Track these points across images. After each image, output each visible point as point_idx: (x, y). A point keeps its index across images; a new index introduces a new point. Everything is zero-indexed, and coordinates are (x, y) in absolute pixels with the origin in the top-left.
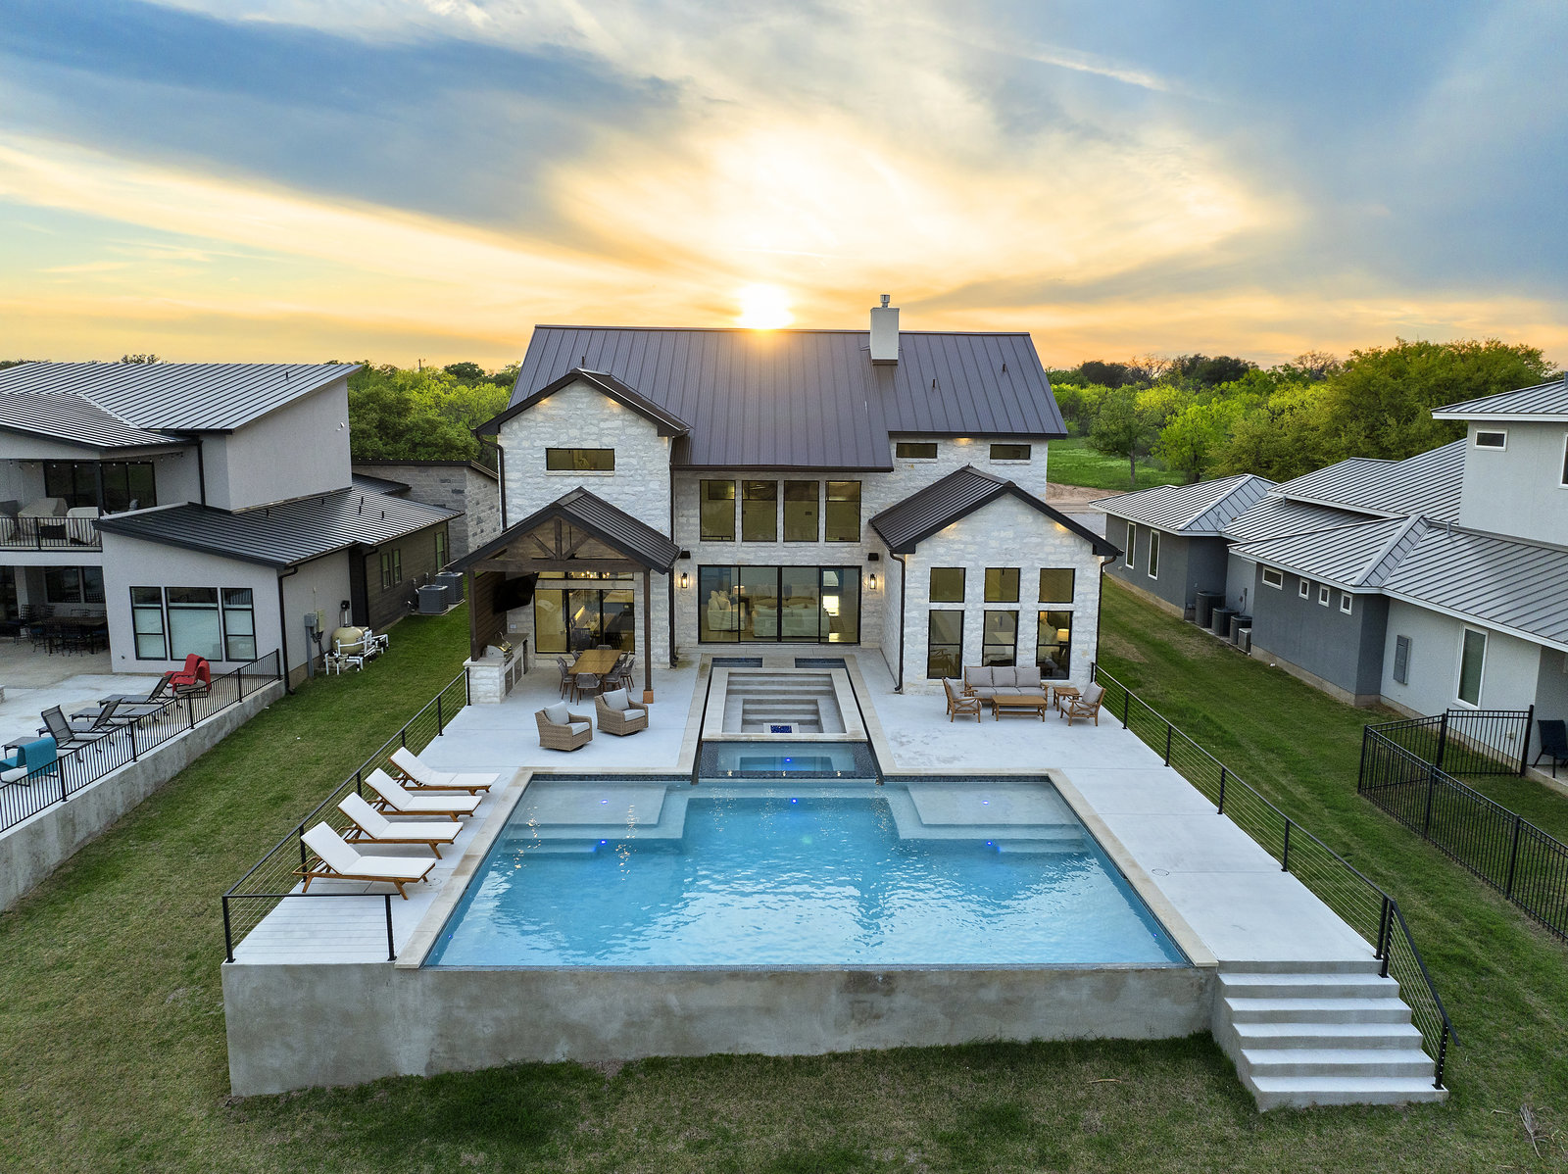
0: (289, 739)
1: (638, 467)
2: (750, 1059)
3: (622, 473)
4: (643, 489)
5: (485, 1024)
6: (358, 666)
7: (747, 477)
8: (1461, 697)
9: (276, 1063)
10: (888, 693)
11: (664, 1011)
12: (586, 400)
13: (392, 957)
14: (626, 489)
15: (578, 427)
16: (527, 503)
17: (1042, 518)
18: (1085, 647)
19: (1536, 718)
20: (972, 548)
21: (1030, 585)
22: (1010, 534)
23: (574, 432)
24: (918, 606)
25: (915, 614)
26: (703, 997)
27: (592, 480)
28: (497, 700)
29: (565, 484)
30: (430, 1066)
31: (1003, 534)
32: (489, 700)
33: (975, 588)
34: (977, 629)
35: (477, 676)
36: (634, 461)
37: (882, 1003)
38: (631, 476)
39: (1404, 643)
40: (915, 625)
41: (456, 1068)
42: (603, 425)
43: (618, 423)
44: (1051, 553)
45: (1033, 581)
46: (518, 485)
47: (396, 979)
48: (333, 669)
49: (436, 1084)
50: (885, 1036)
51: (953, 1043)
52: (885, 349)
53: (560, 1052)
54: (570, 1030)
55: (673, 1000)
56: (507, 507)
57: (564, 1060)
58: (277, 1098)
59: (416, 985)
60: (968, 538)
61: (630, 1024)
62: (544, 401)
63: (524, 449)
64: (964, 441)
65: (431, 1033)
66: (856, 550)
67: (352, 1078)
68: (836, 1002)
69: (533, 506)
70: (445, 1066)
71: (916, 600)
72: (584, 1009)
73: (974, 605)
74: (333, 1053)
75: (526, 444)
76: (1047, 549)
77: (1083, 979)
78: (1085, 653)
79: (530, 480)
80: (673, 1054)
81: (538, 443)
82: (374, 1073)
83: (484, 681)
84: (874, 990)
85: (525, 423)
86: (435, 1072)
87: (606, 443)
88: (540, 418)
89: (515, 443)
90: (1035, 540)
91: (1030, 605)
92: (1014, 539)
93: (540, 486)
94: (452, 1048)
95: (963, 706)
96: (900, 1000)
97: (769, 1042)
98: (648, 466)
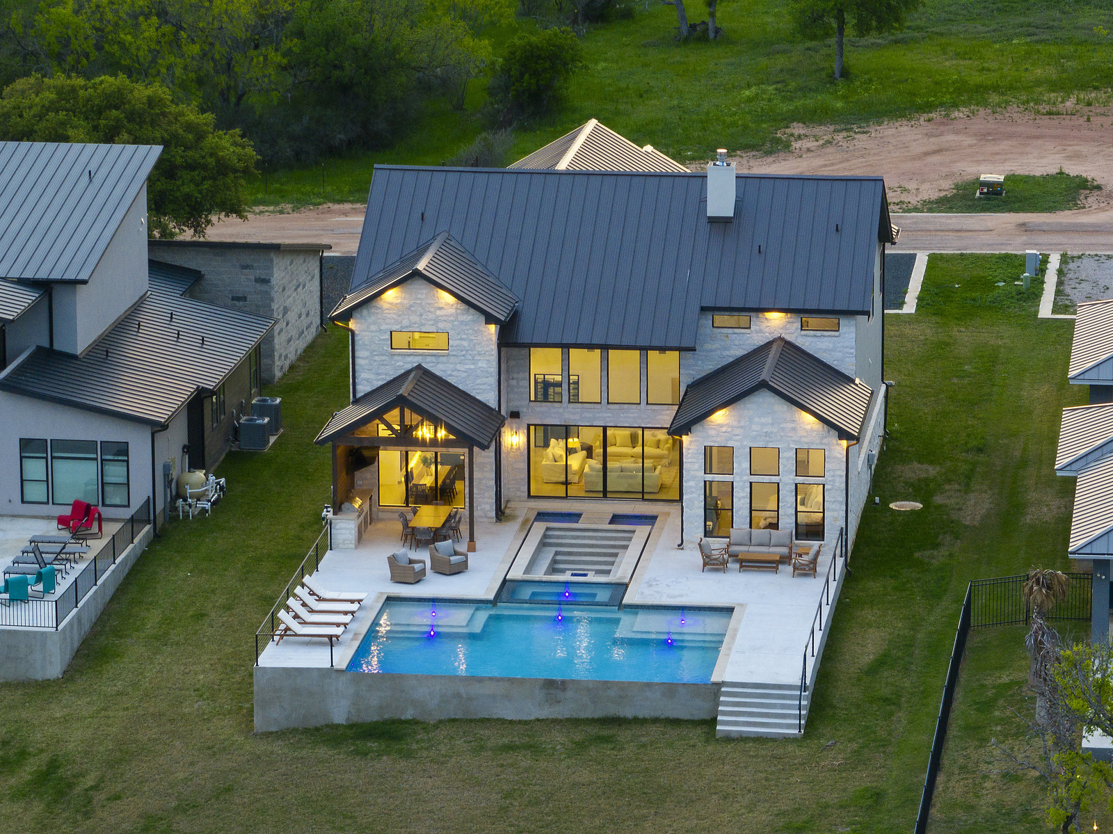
1: (469, 348)
2: (498, 719)
3: (455, 353)
4: (472, 367)
5: (374, 698)
6: (207, 511)
9: (276, 715)
10: (672, 549)
11: (458, 695)
12: (425, 291)
13: (332, 666)
14: (458, 367)
15: (418, 313)
16: (372, 377)
17: (795, 408)
18: (835, 514)
21: (788, 461)
22: (769, 420)
23: (415, 319)
24: (694, 478)
25: (692, 483)
26: (476, 689)
27: (429, 358)
28: (353, 546)
29: (406, 361)
30: (348, 719)
31: (763, 420)
32: (346, 546)
33: (741, 465)
34: (744, 497)
35: (338, 527)
36: (465, 344)
37: (561, 694)
38: (463, 355)
40: (692, 493)
41: (360, 721)
42: (438, 313)
43: (452, 312)
44: (804, 437)
45: (788, 459)
46: (367, 361)
47: (334, 676)
48: (186, 515)
49: (351, 726)
50: (563, 711)
51: (596, 716)
53: (409, 714)
54: (414, 702)
55: (462, 690)
56: (356, 380)
57: (411, 718)
58: (277, 732)
59: (343, 678)
60: (734, 423)
61: (442, 701)
62: (390, 292)
63: (372, 332)
64: (774, 314)
65: (349, 702)
67: (312, 723)
68: (539, 693)
69: (378, 380)
70: (355, 719)
71: (692, 473)
72: (420, 692)
73: (742, 477)
74: (303, 711)
75: (373, 328)
76: (801, 433)
77: (657, 687)
78: (836, 519)
79: (376, 358)
80: (462, 717)
81: (384, 327)
82: (320, 722)
83: (343, 531)
84: (557, 688)
85: (373, 310)
86: (350, 722)
87: (441, 328)
88: (386, 306)
89: (365, 326)
90: (790, 425)
91: (788, 478)
92: (772, 424)
93: (385, 363)
94: (359, 711)
95: (711, 560)
96: (569, 694)
97: (508, 712)
98: (478, 348)
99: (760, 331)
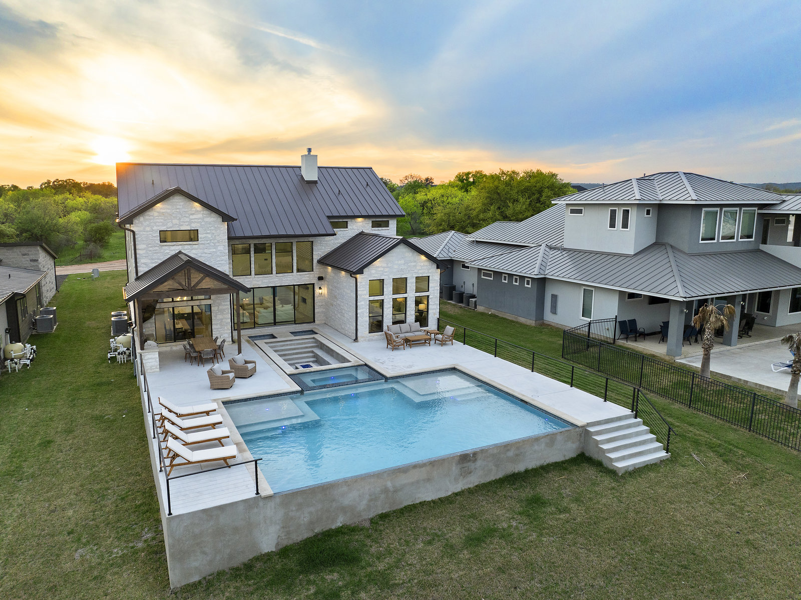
0: (20, 410)
1: (211, 239)
2: (422, 504)
3: (203, 242)
4: (214, 250)
5: (305, 517)
6: (28, 365)
7: (257, 241)
8: (582, 316)
9: (196, 564)
10: (352, 342)
11: (386, 490)
12: (182, 204)
13: (258, 493)
14: (206, 251)
15: (178, 218)
16: (149, 261)
17: (416, 253)
18: (434, 311)
19: (618, 320)
20: (387, 270)
21: (411, 285)
22: (403, 262)
23: (175, 221)
24: (363, 300)
25: (363, 303)
26: (403, 480)
27: (186, 247)
28: (158, 370)
29: (171, 249)
30: (277, 544)
31: (400, 262)
32: (153, 371)
33: (388, 288)
34: (389, 308)
35: (145, 358)
36: (209, 236)
37: (472, 465)
38: (208, 244)
39: (555, 297)
40: (363, 308)
41: (291, 542)
42: (191, 217)
43: (200, 216)
44: (420, 270)
45: (412, 283)
46: (144, 251)
47: (261, 504)
48: (14, 370)
49: (284, 552)
50: (473, 481)
51: (498, 478)
52: (310, 175)
53: (339, 522)
54: (344, 510)
55: (389, 484)
56: (138, 264)
57: (341, 525)
58: (200, 582)
59: (271, 504)
60: (385, 265)
61: (370, 500)
62: (158, 205)
63: (147, 231)
64: (360, 220)
65: (278, 527)
66: (311, 276)
68: (455, 469)
69: (153, 263)
70: (286, 542)
71: (363, 296)
72: (350, 498)
73: (388, 297)
74: (228, 551)
75: (148, 229)
76: (418, 268)
77: (543, 440)
78: (434, 314)
79: (151, 248)
80: (389, 510)
81: (155, 228)
83: (150, 360)
84: (469, 461)
85: (147, 217)
86: (280, 547)
87: (194, 226)
88: (156, 214)
89: (142, 229)
90: (413, 264)
91: (411, 295)
92: (404, 264)
93: (157, 251)
94: (288, 533)
95: (397, 343)
96: (479, 463)
97: (428, 494)
98: (217, 238)
99: (353, 229)
